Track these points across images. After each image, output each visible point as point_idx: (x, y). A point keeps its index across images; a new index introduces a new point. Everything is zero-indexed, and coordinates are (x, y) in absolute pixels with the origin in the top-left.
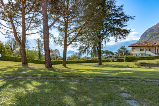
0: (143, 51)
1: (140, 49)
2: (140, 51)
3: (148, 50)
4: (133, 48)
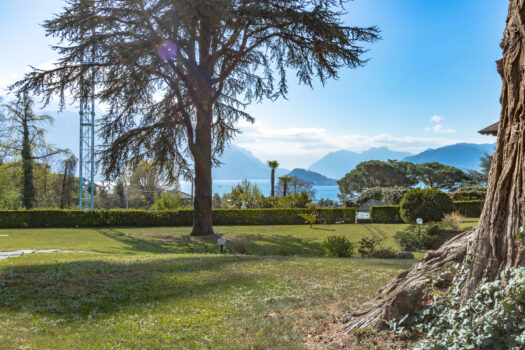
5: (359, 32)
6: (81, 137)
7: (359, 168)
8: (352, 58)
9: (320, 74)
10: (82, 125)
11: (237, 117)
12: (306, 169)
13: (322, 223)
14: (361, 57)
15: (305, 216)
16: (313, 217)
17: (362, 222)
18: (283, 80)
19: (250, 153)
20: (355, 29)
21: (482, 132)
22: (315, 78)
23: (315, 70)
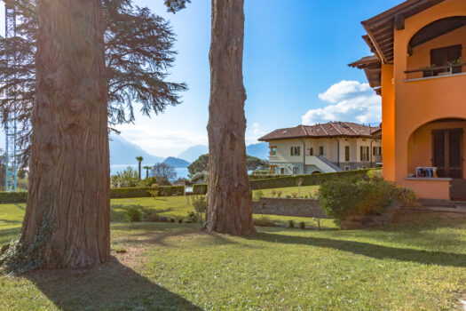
0: (299, 154)
1: (292, 148)
2: (292, 154)
3: (316, 151)
4: (274, 144)
5: (176, 86)
6: (7, 143)
7: (200, 159)
8: (174, 100)
9: (155, 109)
10: (7, 135)
12: (176, 157)
13: (164, 195)
14: (179, 100)
15: (151, 192)
16: (156, 192)
17: (188, 194)
18: (132, 112)
19: (139, 147)
20: (173, 84)
21: (260, 140)
22: (152, 112)
23: (152, 107)
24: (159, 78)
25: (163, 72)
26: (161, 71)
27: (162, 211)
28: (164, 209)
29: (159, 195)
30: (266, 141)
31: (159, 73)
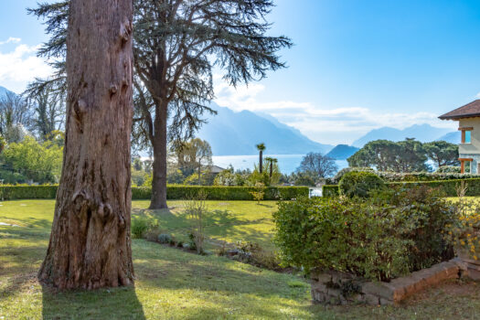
4: (470, 123)
7: (366, 147)
11: (202, 111)
13: (279, 199)
15: (254, 194)
16: (260, 195)
21: (442, 118)
24: (258, 31)
25: (259, 21)
26: (255, 21)
27: (248, 222)
28: (251, 218)
29: (265, 199)
30: (455, 118)
31: (253, 24)
